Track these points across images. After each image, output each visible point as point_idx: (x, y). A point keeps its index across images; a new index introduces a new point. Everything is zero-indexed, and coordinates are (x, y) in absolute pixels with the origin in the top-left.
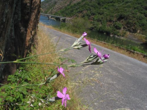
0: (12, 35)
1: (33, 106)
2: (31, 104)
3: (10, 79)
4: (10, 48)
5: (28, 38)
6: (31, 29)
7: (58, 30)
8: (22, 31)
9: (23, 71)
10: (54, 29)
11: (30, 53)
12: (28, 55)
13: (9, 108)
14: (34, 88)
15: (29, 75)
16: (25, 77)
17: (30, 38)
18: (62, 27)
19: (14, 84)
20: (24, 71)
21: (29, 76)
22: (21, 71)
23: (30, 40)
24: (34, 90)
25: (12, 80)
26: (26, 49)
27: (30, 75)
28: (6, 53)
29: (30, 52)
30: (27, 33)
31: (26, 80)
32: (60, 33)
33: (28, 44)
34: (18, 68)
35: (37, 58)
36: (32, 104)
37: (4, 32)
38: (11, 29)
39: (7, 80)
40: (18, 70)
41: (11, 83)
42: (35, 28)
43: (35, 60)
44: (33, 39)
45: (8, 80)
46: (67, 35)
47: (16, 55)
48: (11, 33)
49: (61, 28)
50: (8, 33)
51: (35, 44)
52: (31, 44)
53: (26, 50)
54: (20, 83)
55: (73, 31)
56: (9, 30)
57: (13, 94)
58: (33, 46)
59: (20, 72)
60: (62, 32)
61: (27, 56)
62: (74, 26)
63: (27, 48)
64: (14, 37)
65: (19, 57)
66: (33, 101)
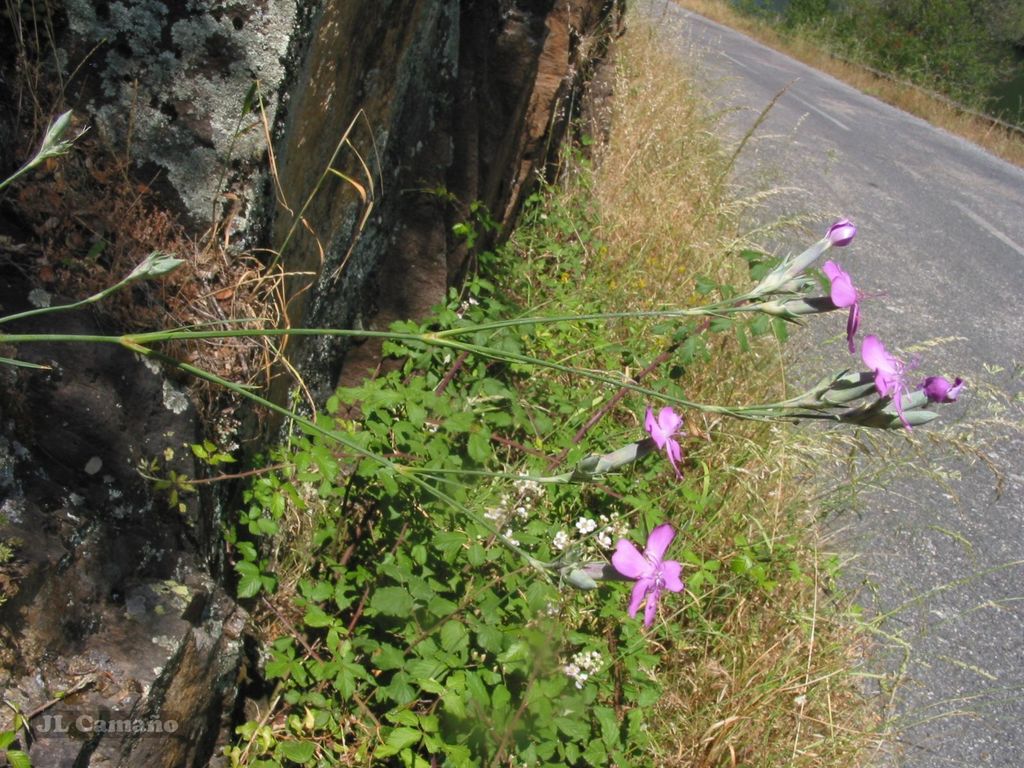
0: (441, 55)
1: (515, 543)
2: (503, 530)
3: (399, 343)
4: (420, 145)
5: (546, 84)
6: (574, 20)
7: (766, 40)
8: (510, 32)
9: (484, 306)
10: (741, 26)
11: (551, 190)
12: (534, 198)
13: (371, 523)
14: (543, 423)
15: (525, 337)
16: (497, 348)
17: (563, 84)
18: (799, 15)
19: (417, 382)
20: (495, 306)
21: (521, 341)
22: (472, 301)
23: (557, 94)
24: (539, 442)
25: (413, 355)
26: (527, 157)
27: (532, 338)
28: (396, 172)
29: (551, 182)
30: (548, 43)
31: (499, 370)
32: (781, 60)
33: (539, 124)
34: (456, 281)
35: (590, 225)
36: (510, 532)
37: (392, 33)
38: (442, 14)
39: (379, 351)
40: (453, 292)
41: (402, 370)
42: (603, 15)
43: (574, 238)
44: (583, 90)
45: (389, 348)
46: (831, 80)
47: (452, 196)
48: (438, 41)
49: (790, 25)
50: (418, 39)
51: (588, 128)
52: (560, 128)
53: (526, 164)
54: (455, 382)
55: (883, 55)
56: (430, 24)
57: (404, 449)
58: (577, 136)
59: (465, 305)
60: (798, 58)
61: (528, 203)
62: (893, 14)
63: (530, 147)
64: (454, 74)
65: (474, 207)
66: (522, 510)
